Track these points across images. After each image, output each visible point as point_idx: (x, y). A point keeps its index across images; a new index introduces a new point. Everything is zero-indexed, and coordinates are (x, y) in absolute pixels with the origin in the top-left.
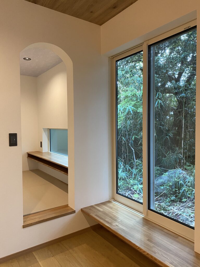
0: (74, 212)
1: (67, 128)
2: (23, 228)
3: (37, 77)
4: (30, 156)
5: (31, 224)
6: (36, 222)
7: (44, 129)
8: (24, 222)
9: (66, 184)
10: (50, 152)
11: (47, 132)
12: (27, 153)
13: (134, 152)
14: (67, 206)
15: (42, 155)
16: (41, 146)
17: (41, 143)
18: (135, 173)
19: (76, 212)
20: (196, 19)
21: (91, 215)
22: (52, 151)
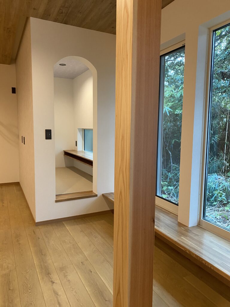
0: (96, 196)
1: (93, 128)
2: (56, 202)
3: (73, 79)
4: (66, 154)
5: (62, 200)
6: (66, 199)
7: (79, 129)
8: (56, 198)
9: (91, 176)
10: (84, 150)
11: (81, 132)
12: (64, 151)
13: (171, 155)
14: (92, 191)
15: (77, 153)
16: (76, 145)
17: (76, 142)
18: (171, 177)
19: (98, 196)
20: (185, 40)
21: (108, 198)
22: (86, 150)
